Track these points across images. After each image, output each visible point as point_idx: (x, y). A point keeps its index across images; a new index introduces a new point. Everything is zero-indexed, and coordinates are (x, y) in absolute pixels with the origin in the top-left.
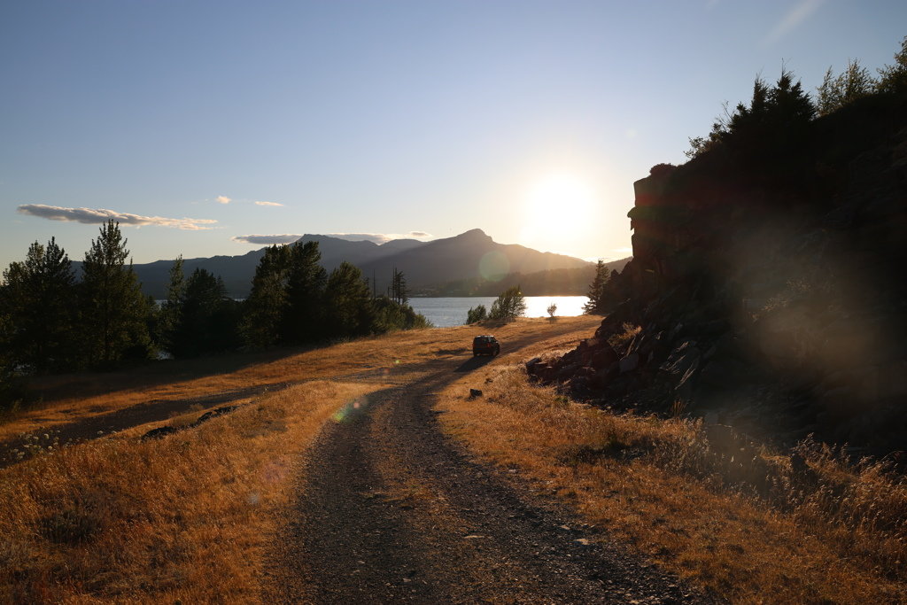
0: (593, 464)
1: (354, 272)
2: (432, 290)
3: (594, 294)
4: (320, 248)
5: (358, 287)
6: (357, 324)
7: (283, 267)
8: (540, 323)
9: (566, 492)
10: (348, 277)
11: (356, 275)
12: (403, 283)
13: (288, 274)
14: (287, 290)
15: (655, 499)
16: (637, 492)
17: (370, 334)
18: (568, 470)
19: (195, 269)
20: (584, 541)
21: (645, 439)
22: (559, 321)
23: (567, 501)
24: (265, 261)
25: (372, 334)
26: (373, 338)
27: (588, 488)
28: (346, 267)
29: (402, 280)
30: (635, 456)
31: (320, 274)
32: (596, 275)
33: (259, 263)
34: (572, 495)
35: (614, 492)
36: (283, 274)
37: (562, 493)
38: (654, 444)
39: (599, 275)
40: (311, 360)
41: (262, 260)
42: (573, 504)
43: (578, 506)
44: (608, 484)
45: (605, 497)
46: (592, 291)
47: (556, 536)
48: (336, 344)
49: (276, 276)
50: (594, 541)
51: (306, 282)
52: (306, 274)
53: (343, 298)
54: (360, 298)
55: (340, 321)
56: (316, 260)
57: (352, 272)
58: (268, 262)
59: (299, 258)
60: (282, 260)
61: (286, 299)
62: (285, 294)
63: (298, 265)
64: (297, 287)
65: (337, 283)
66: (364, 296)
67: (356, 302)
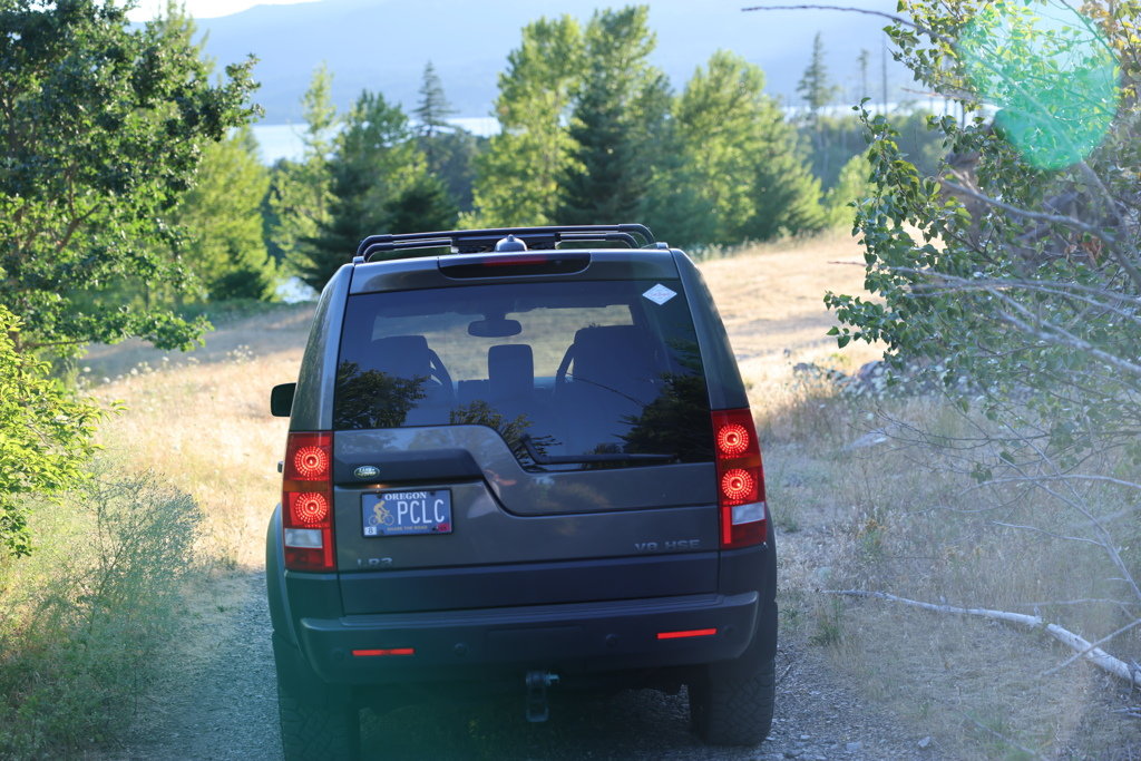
1: (746, 77)
4: (651, 23)
5: (752, 115)
6: (752, 212)
7: (562, 74)
10: (727, 92)
11: (750, 84)
13: (573, 93)
14: (574, 133)
17: (782, 236)
19: (360, 94)
24: (520, 63)
26: (784, 248)
28: (723, 65)
31: (654, 95)
33: (505, 68)
36: (563, 90)
41: (511, 59)
49: (550, 95)
51: (617, 111)
52: (621, 89)
53: (718, 149)
54: (761, 145)
55: (705, 208)
56: (645, 54)
57: (738, 74)
58: (525, 61)
59: (601, 48)
60: (561, 55)
61: (572, 153)
62: (574, 144)
63: (597, 67)
64: (596, 130)
65: (699, 108)
66: (769, 139)
67: (748, 155)
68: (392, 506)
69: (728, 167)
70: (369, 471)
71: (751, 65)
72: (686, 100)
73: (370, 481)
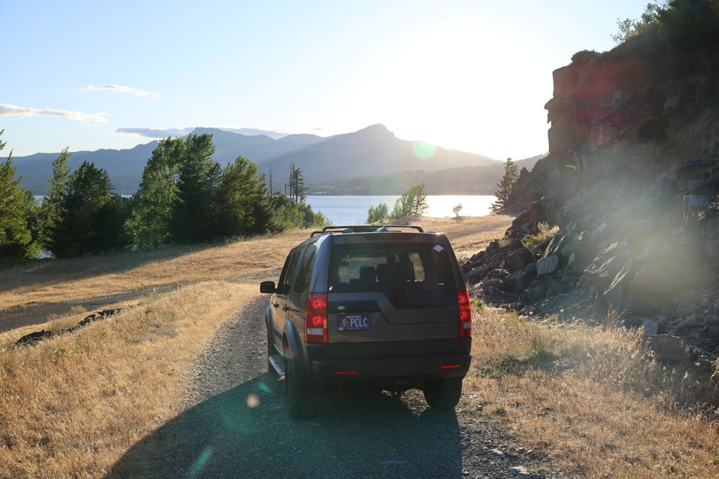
0: (520, 376)
1: (250, 167)
2: (332, 188)
3: (501, 193)
7: (176, 162)
8: (445, 223)
9: (494, 408)
10: (244, 173)
12: (300, 180)
15: (598, 420)
16: (576, 410)
17: (267, 232)
18: (493, 381)
20: (523, 470)
21: (576, 348)
22: (465, 221)
23: (496, 419)
24: (157, 156)
25: (269, 233)
27: (518, 404)
28: (241, 162)
29: (300, 177)
30: (566, 368)
31: (214, 170)
32: (504, 174)
33: (150, 156)
34: (500, 412)
35: (548, 409)
37: (488, 409)
38: (588, 355)
39: (507, 173)
40: (205, 259)
42: (503, 423)
43: (509, 425)
44: (540, 400)
45: (539, 415)
46: (500, 190)
47: (487, 462)
48: (230, 242)
49: (169, 170)
50: (534, 470)
51: (198, 178)
52: (200, 169)
53: (238, 195)
54: (256, 195)
55: (236, 218)
56: (210, 155)
58: (160, 155)
59: (193, 150)
60: (176, 153)
63: (191, 159)
64: (190, 184)
65: (231, 178)
66: (259, 193)
67: (252, 199)
69: (243, 203)
71: (252, 162)
72: (226, 174)
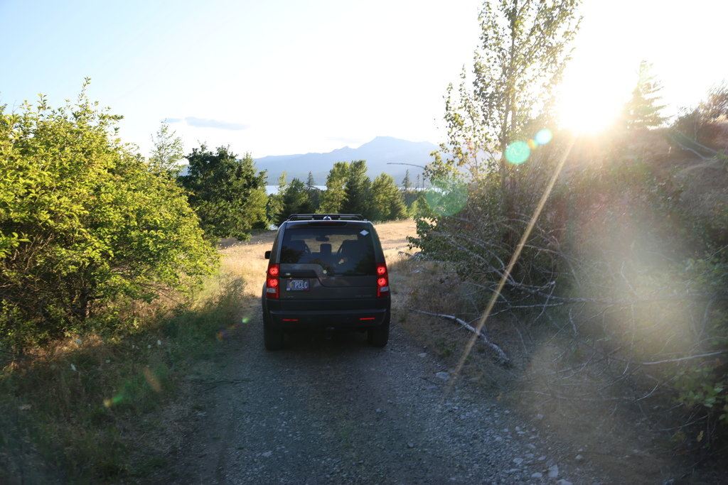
1: (389, 179)
4: (366, 165)
5: (391, 189)
10: (385, 182)
11: (390, 181)
14: (346, 191)
24: (333, 173)
26: (397, 222)
28: (384, 177)
31: (366, 182)
33: (329, 174)
36: (343, 180)
41: (331, 172)
49: (340, 181)
51: (357, 186)
52: (358, 181)
53: (382, 196)
54: (392, 196)
55: (378, 211)
56: (364, 172)
57: (387, 179)
58: (334, 172)
59: (353, 170)
60: (343, 171)
61: (345, 196)
62: (345, 193)
63: (352, 175)
64: (352, 189)
65: (377, 186)
66: (394, 195)
67: (389, 199)
68: (294, 283)
69: (384, 201)
70: (289, 274)
72: (374, 184)
73: (289, 277)
